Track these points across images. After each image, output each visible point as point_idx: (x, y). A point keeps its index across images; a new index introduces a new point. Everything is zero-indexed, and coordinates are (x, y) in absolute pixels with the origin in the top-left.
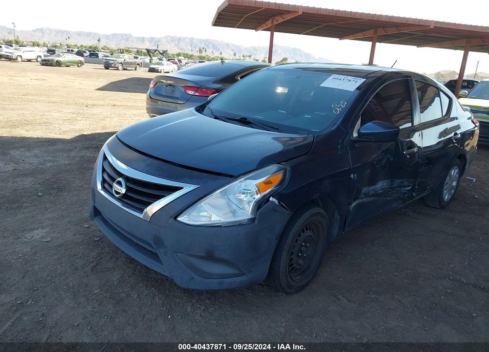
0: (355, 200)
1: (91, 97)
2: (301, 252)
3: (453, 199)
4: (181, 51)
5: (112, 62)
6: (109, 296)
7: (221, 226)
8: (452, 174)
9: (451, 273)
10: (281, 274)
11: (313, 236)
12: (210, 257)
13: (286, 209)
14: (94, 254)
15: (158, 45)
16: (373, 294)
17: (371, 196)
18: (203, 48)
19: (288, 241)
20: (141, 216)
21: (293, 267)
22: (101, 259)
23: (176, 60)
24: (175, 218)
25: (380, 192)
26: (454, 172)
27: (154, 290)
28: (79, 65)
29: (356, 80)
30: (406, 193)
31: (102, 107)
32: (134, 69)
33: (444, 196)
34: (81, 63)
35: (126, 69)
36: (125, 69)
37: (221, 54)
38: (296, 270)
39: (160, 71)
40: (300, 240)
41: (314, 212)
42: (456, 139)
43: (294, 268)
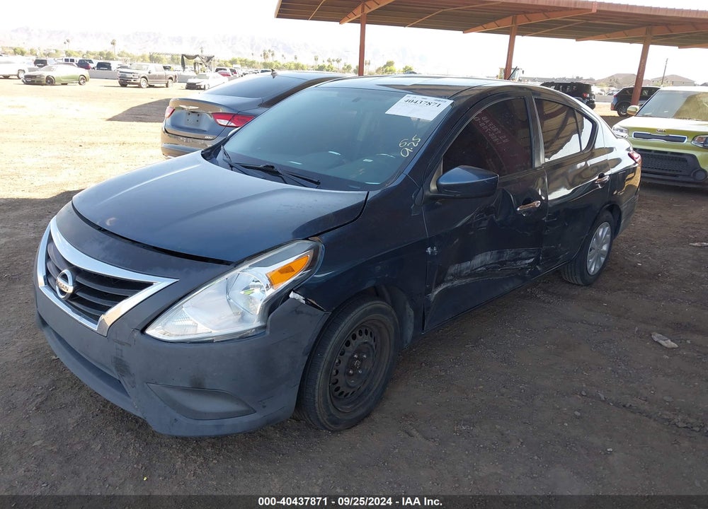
0: (438, 285)
1: (89, 132)
2: (353, 368)
3: (603, 269)
4: (236, 57)
5: (131, 76)
6: (56, 450)
7: (211, 342)
8: (600, 234)
9: (584, 386)
10: (317, 405)
11: (372, 343)
12: (198, 388)
13: (320, 309)
14: (46, 382)
15: (202, 48)
16: (464, 425)
17: (466, 277)
18: (269, 51)
19: (326, 354)
20: (94, 327)
21: (340, 391)
22: (55, 389)
23: (228, 71)
24: (143, 331)
25: (479, 269)
26: (603, 231)
27: (130, 437)
28: (82, 81)
29: (439, 103)
30: (527, 269)
31: (105, 146)
32: (165, 85)
33: (589, 267)
34: (85, 79)
35: (153, 86)
36: (150, 86)
37: (296, 58)
38: (345, 396)
39: (202, 87)
40: (349, 352)
41: (368, 308)
42: (602, 184)
43: (342, 393)
